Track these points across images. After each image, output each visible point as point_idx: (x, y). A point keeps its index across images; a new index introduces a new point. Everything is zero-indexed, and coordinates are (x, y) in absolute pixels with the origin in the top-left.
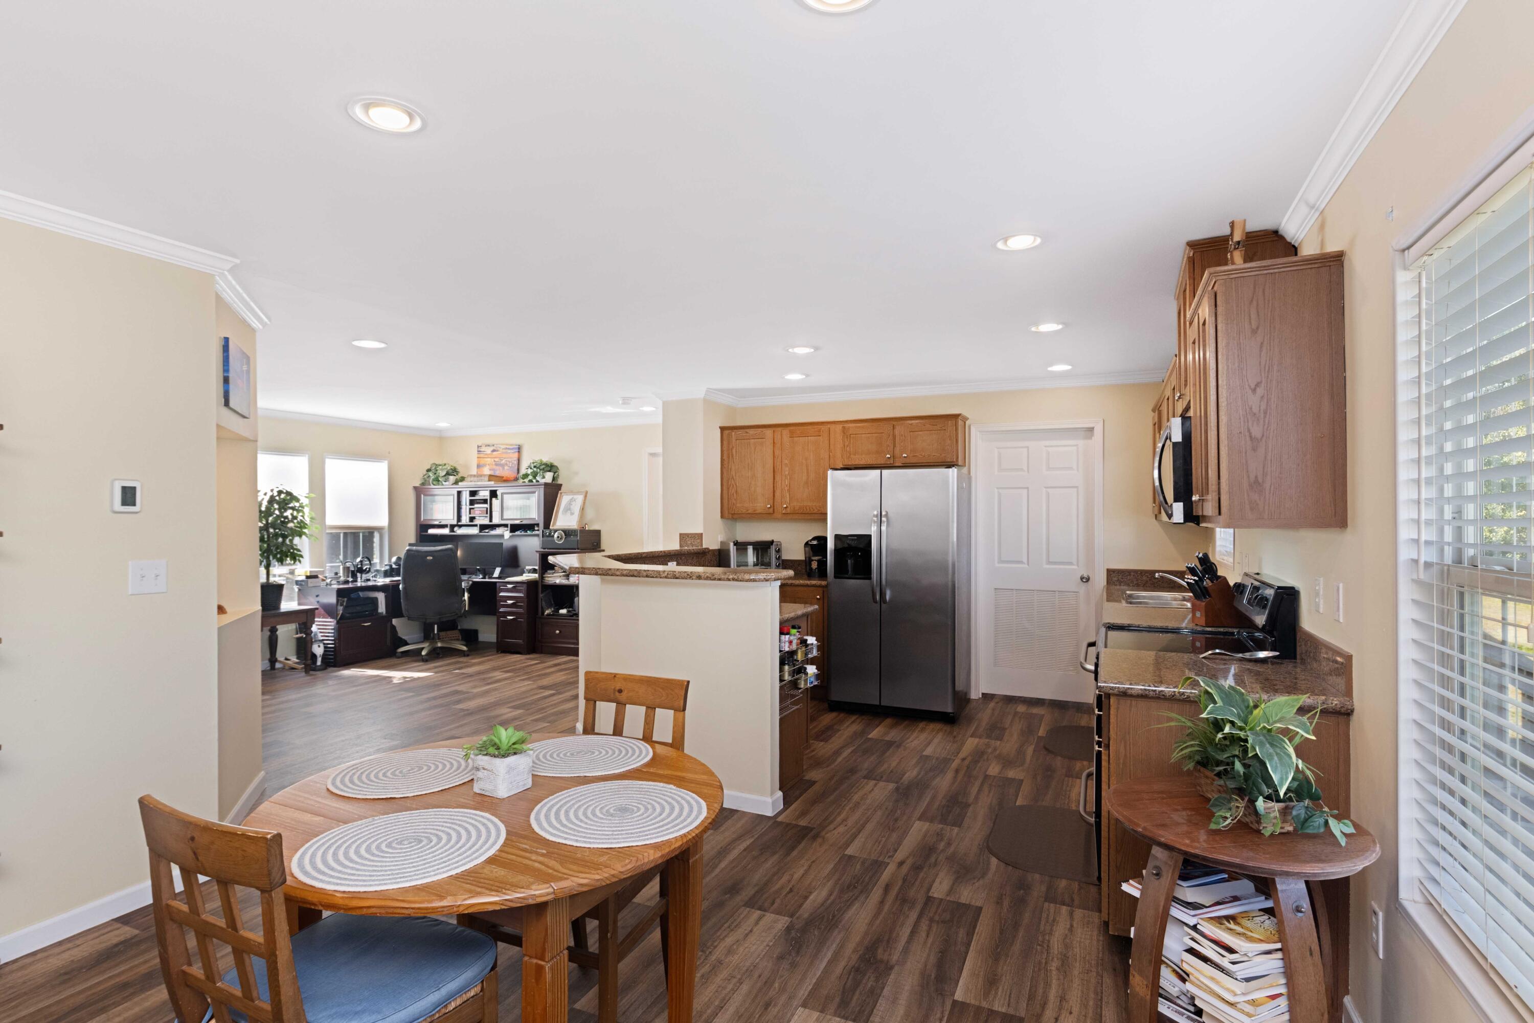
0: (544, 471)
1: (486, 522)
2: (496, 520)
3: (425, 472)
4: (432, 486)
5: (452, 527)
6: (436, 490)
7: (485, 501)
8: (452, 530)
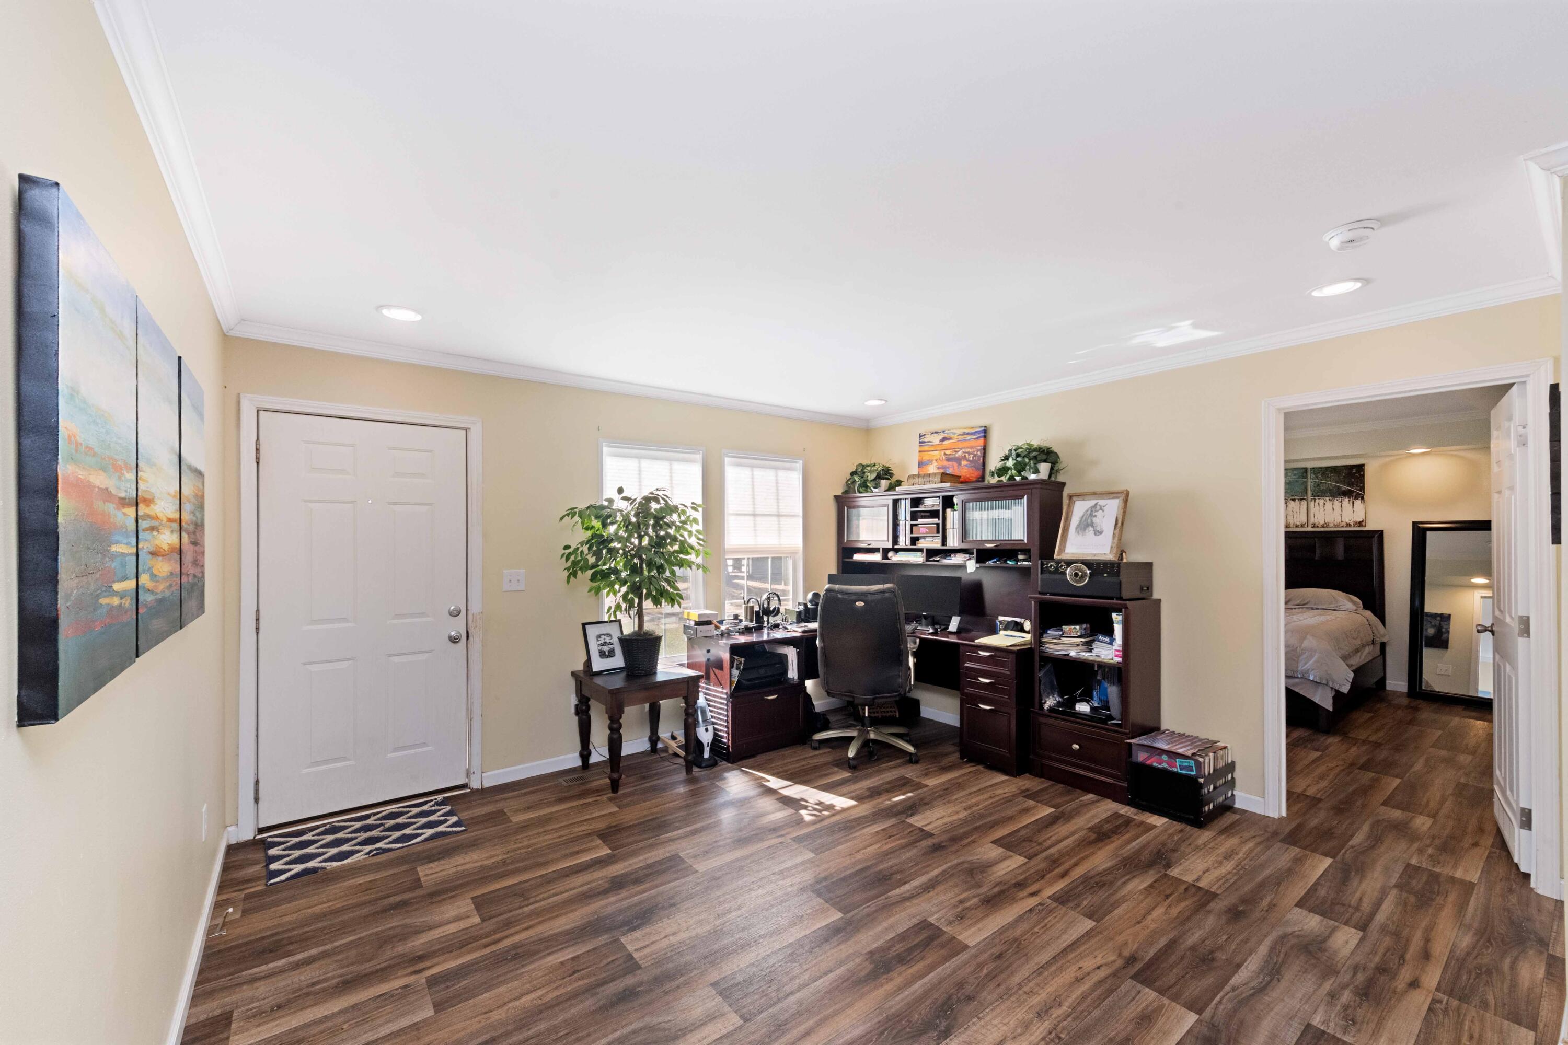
0: (1037, 460)
1: (936, 544)
2: (953, 541)
3: (849, 476)
4: (858, 495)
5: (886, 551)
6: (864, 500)
7: (934, 514)
8: (885, 557)
